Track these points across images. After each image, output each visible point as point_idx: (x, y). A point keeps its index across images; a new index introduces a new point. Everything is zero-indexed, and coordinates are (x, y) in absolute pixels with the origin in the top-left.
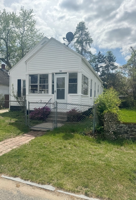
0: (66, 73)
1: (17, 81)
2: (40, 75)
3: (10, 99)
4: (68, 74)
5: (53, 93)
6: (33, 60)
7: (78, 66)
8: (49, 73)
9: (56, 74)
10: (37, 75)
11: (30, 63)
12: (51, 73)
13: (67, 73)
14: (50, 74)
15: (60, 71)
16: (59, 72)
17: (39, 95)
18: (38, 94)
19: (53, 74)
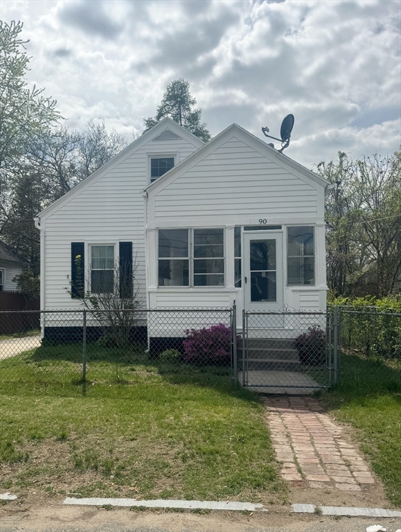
0: (279, 227)
1: (70, 247)
2: (195, 230)
3: (45, 306)
4: (284, 229)
5: (238, 285)
6: (170, 187)
7: (314, 209)
8: (227, 225)
9: (247, 228)
10: (187, 230)
11: (161, 193)
12: (233, 225)
13: (283, 227)
14: (230, 228)
15: (261, 221)
16: (258, 223)
17: (191, 290)
18: (191, 287)
19: (237, 231)
